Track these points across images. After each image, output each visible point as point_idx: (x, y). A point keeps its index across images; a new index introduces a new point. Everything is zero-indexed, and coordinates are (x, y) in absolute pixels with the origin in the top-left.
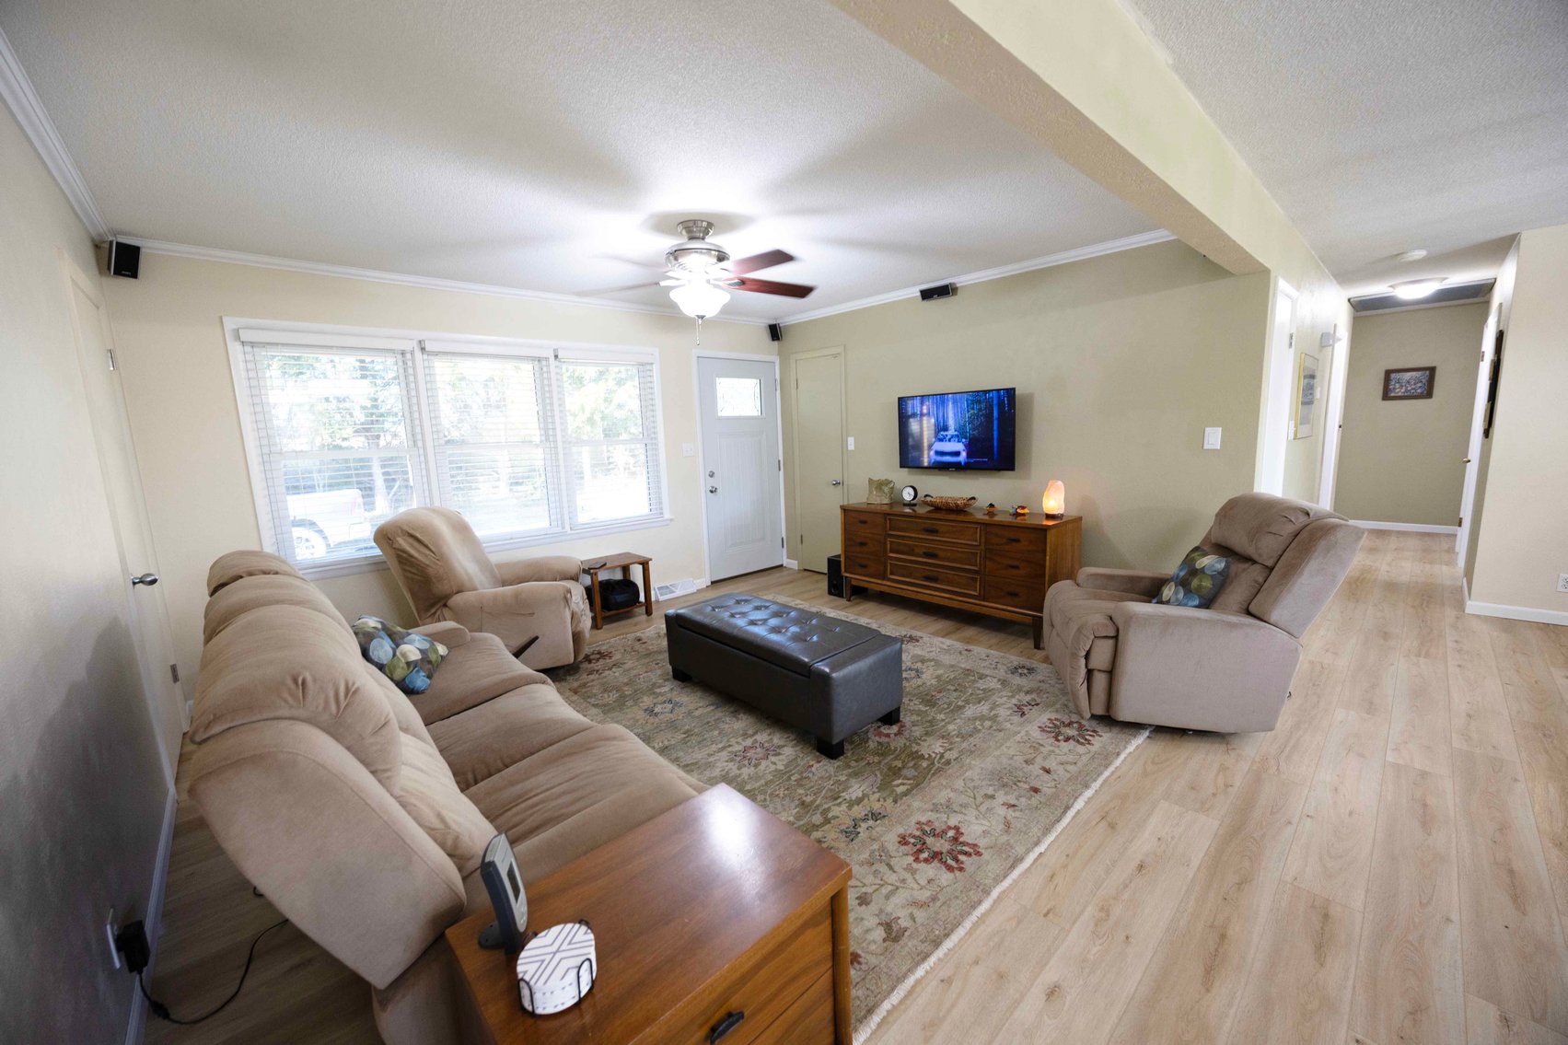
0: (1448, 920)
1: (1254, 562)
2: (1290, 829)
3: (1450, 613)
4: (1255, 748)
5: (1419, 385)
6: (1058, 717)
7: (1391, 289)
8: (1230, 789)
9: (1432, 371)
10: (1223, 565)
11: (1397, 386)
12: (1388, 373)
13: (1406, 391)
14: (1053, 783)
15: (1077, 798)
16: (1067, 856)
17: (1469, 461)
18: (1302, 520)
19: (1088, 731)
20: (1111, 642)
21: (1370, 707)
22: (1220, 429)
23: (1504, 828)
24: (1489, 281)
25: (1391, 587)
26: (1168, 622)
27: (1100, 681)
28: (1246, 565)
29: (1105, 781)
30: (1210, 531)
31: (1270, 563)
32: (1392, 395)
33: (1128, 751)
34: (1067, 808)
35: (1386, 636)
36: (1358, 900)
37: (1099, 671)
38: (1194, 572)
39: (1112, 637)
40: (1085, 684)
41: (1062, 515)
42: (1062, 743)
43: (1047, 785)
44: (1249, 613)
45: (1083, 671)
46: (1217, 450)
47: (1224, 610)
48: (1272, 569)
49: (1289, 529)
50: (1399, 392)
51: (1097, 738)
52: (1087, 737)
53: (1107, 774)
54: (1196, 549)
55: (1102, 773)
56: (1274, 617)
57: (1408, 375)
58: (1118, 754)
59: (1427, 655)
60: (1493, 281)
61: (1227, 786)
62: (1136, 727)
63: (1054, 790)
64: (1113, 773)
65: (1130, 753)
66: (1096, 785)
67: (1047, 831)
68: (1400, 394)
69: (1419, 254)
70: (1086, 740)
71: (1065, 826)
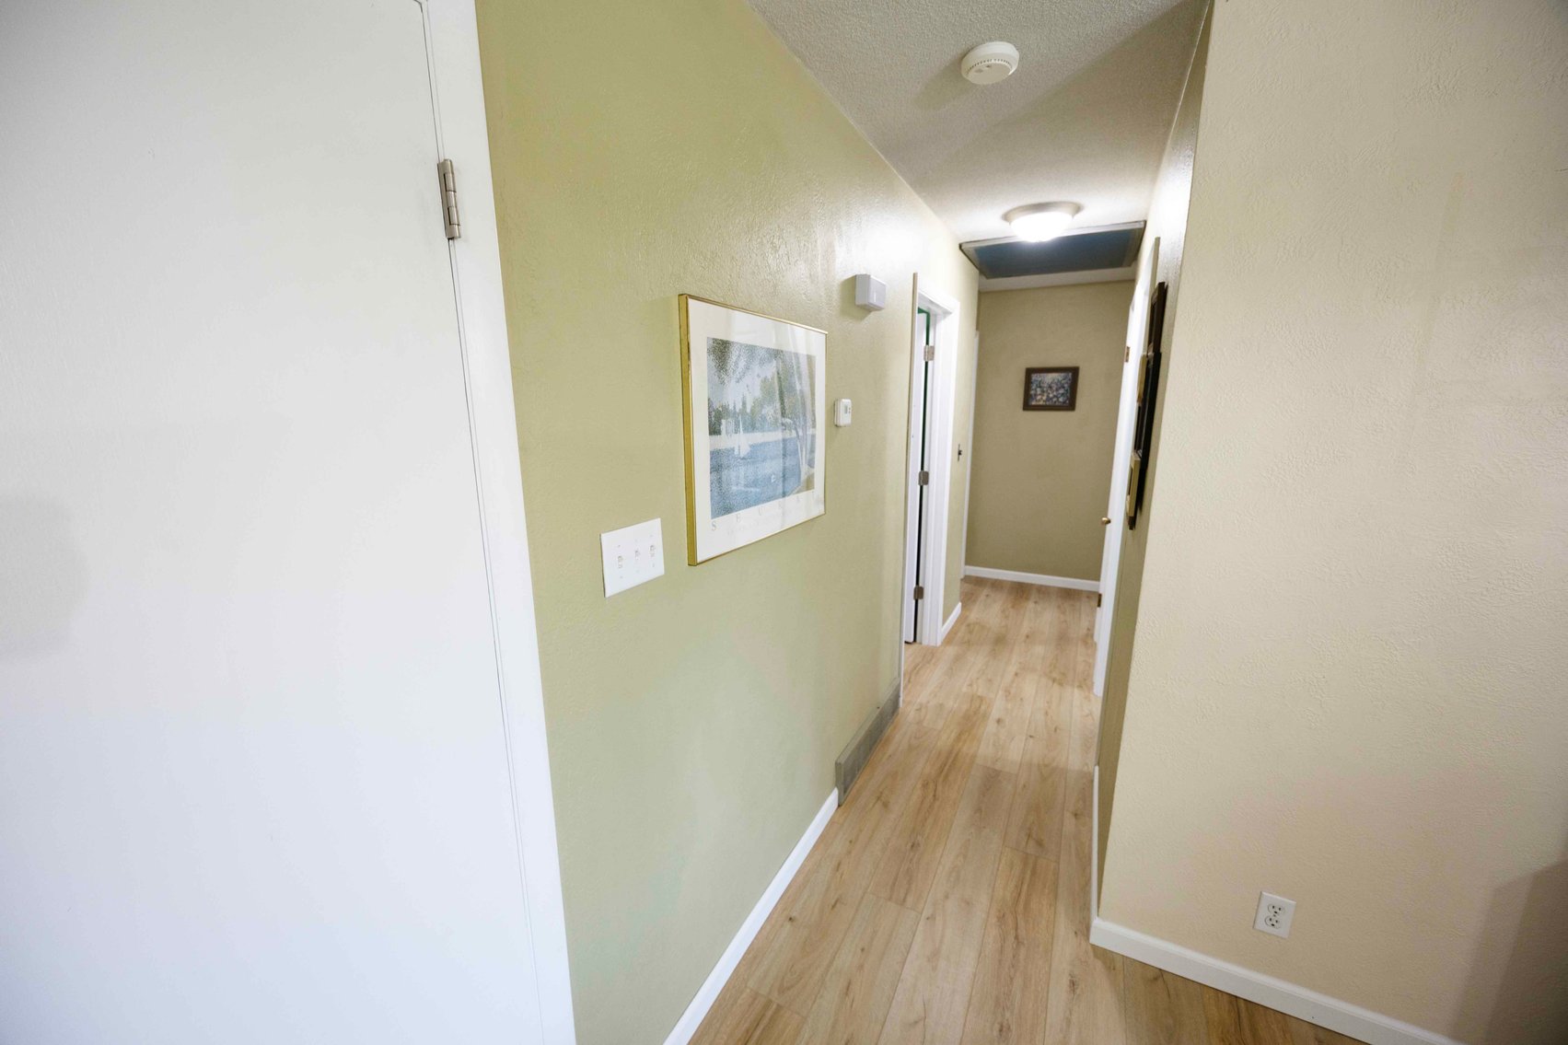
5: (1061, 391)
9: (1074, 372)
11: (1038, 391)
12: (1030, 372)
13: (1048, 399)
17: (1109, 522)
24: (1138, 226)
32: (1034, 403)
50: (1040, 399)
57: (1049, 378)
60: (1142, 226)
68: (1041, 403)
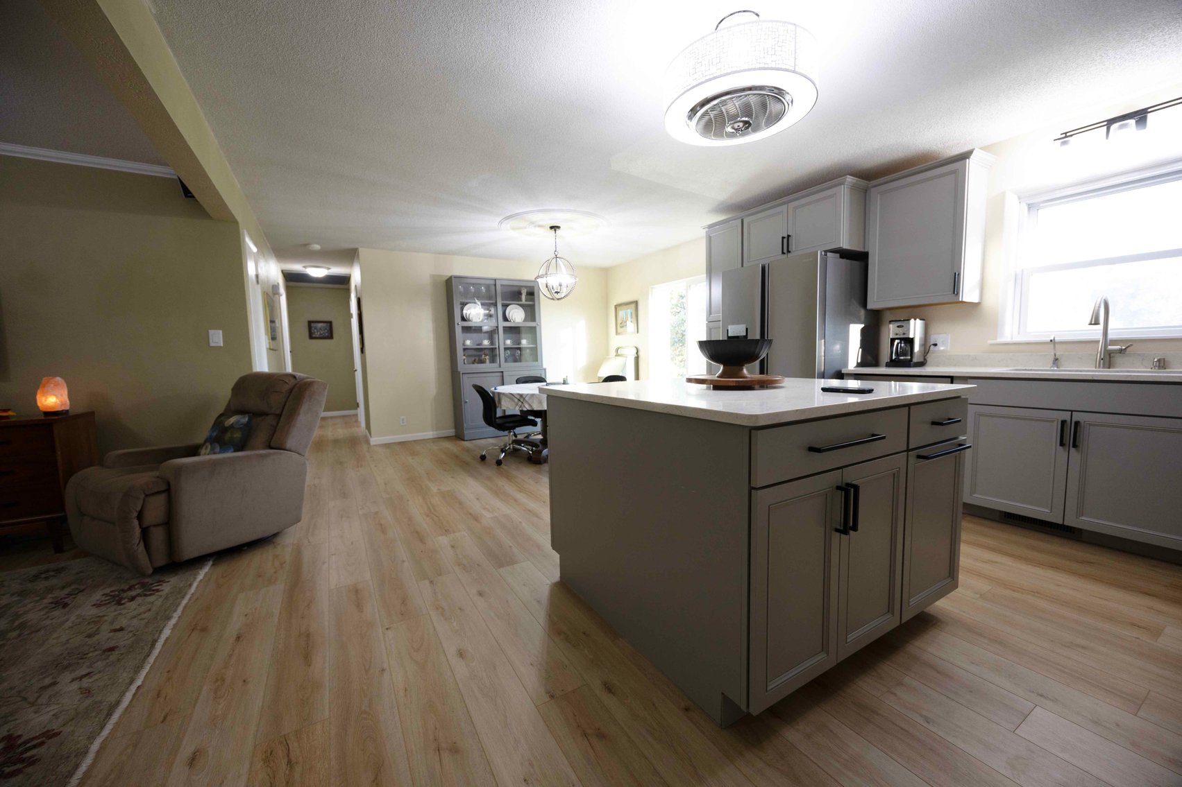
0: (403, 561)
1: (267, 414)
2: (326, 565)
3: (365, 447)
4: (291, 537)
5: (326, 331)
6: (113, 589)
7: (304, 269)
8: (284, 565)
9: (330, 323)
10: (247, 419)
11: (315, 331)
12: (310, 322)
13: (320, 334)
14: (131, 634)
15: (161, 630)
16: (169, 672)
17: (356, 370)
18: (293, 381)
19: (153, 584)
20: (163, 497)
21: (345, 495)
22: (221, 332)
23: (410, 519)
24: (348, 275)
25: (336, 442)
26: (214, 465)
27: (158, 536)
28: (263, 417)
29: (185, 607)
30: (230, 401)
31: (278, 412)
32: (313, 336)
33: (198, 580)
34: (154, 642)
35: (341, 463)
36: (368, 576)
37: (155, 526)
38: (225, 430)
39: (163, 492)
40: (142, 544)
41: (67, 411)
42: (128, 604)
43: (124, 640)
44: (271, 448)
45: (138, 531)
46: (221, 347)
47: (253, 448)
48: (280, 416)
49: (286, 388)
50: (317, 334)
51: (165, 584)
52: (155, 588)
53: (185, 602)
54: (221, 415)
55: (179, 604)
56: (288, 445)
57: (320, 325)
58: (190, 585)
59: (361, 466)
60: (350, 275)
61: (281, 564)
62: (199, 561)
63: (135, 637)
64: (190, 599)
65: (201, 581)
66: (176, 616)
67: (138, 669)
68: (318, 336)
69: (317, 247)
70: (153, 590)
71: (156, 655)
